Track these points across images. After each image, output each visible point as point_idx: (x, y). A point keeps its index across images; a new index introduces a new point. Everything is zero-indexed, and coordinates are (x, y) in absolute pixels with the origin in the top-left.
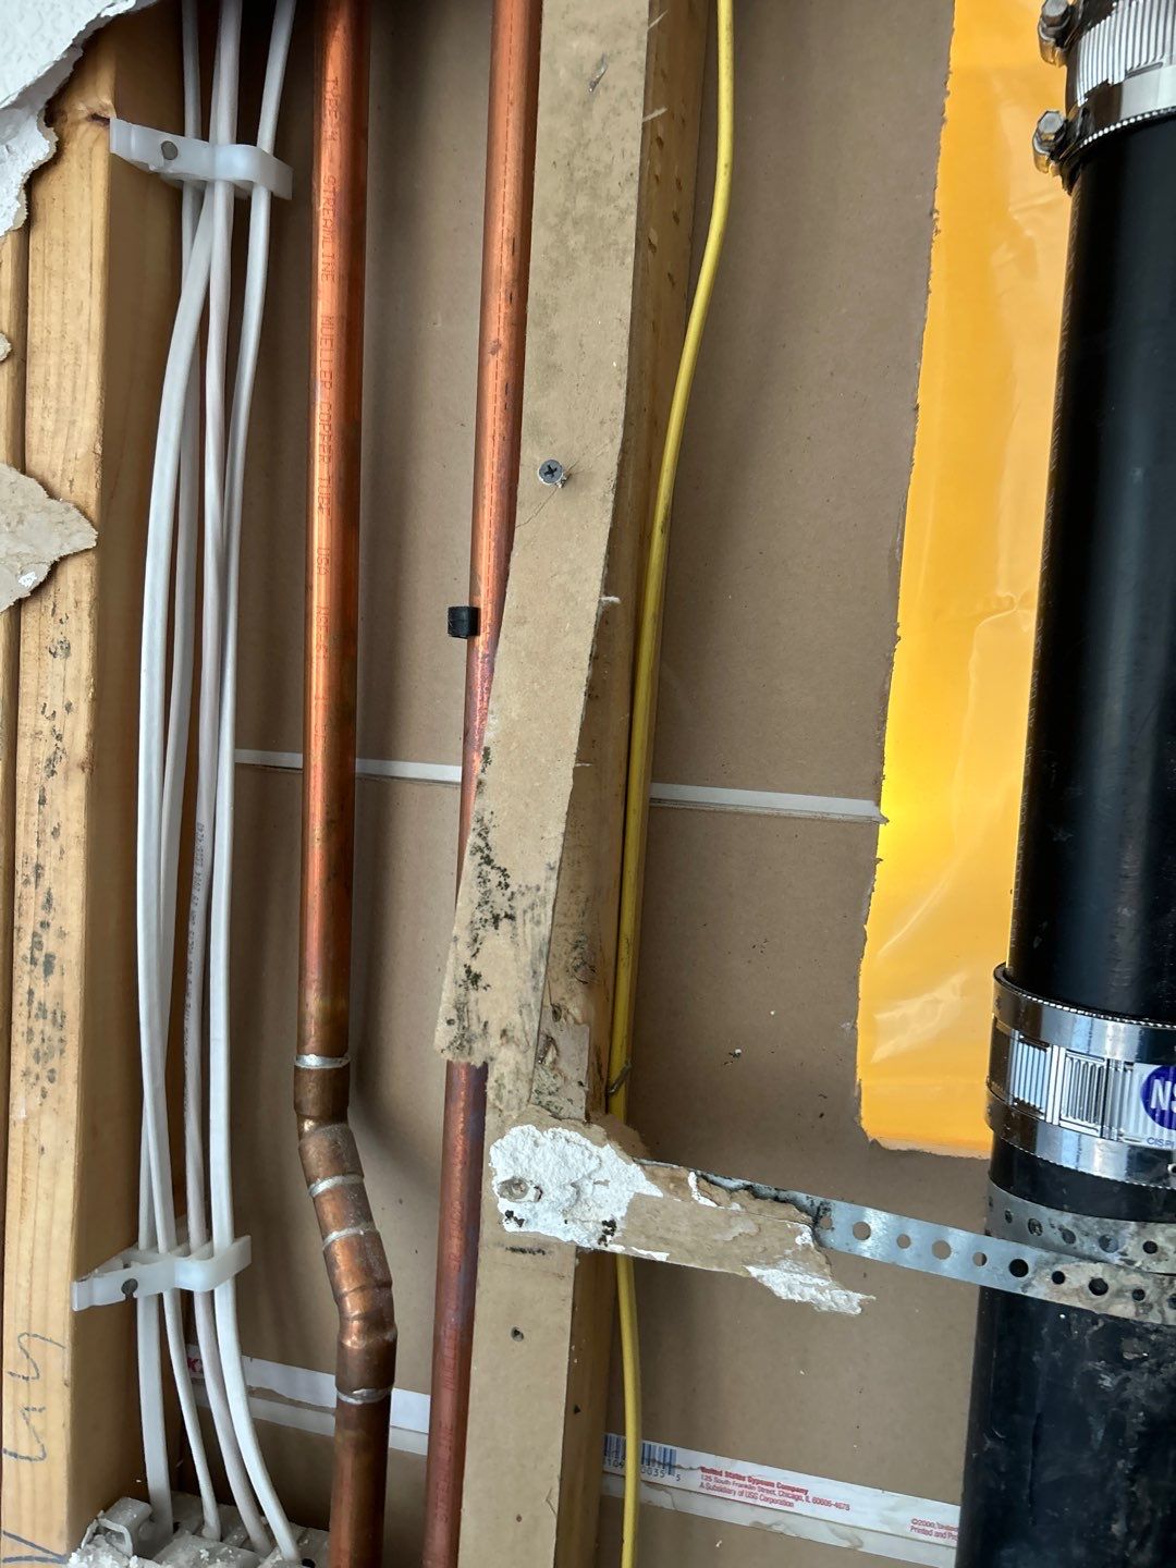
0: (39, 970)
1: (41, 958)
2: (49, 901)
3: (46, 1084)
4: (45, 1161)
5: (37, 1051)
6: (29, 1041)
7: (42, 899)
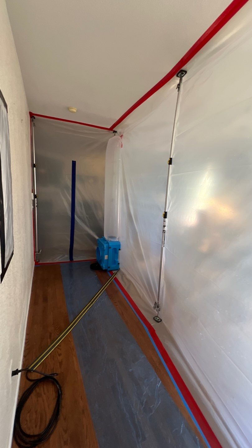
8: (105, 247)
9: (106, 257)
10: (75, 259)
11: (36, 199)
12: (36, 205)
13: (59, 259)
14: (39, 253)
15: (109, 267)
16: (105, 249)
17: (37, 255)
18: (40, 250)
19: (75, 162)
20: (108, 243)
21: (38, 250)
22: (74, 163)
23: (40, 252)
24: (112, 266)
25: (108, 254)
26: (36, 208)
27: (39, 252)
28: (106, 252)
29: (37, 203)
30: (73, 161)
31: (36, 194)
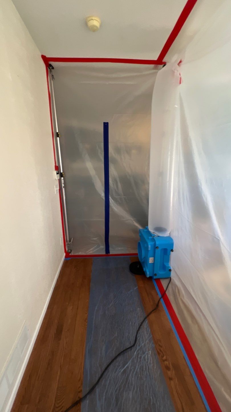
8: (150, 246)
9: (151, 260)
10: (112, 252)
11: (62, 178)
12: (63, 185)
13: (93, 250)
14: (69, 243)
15: (155, 275)
16: (150, 249)
17: (68, 244)
18: (71, 239)
19: (107, 123)
20: (153, 240)
21: (69, 239)
22: (106, 126)
23: (72, 241)
24: (160, 273)
25: (154, 256)
26: (63, 189)
27: (70, 241)
28: (151, 253)
29: (65, 183)
30: (104, 123)
31: (62, 172)
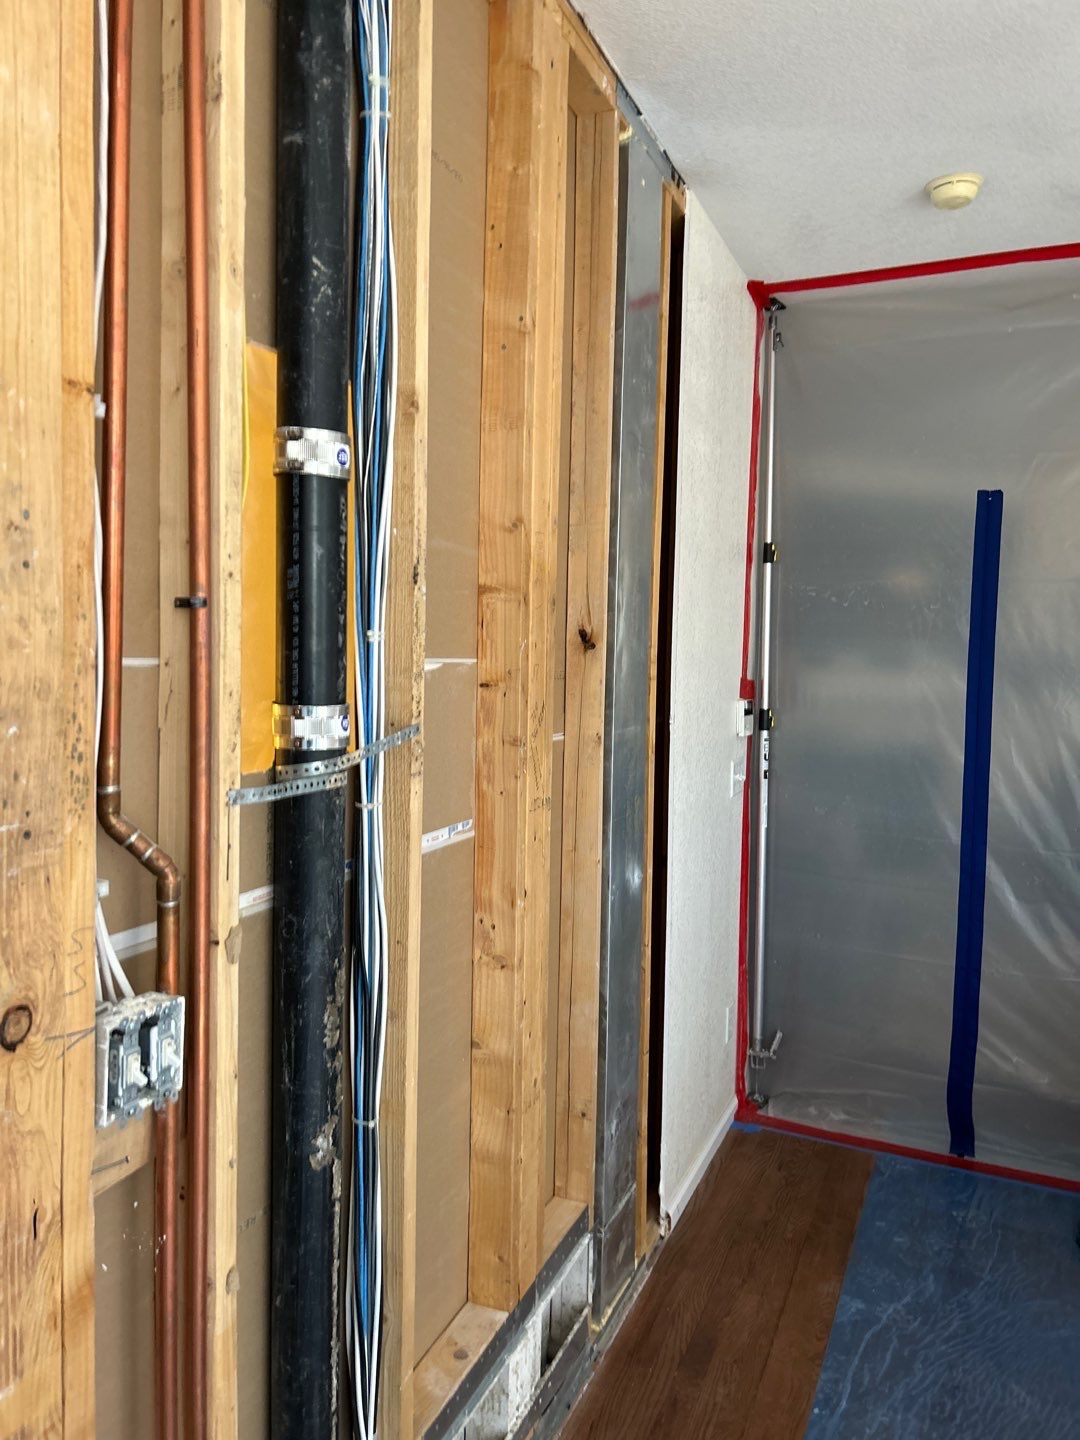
0: (76, 760)
1: (76, 755)
2: (80, 729)
3: (80, 811)
4: (82, 847)
5: (76, 799)
6: (72, 794)
7: (76, 727)
11: (765, 734)
12: (764, 765)
14: (764, 1054)
17: (755, 1059)
18: (774, 1037)
19: (998, 495)
21: (763, 1033)
22: (990, 506)
23: (774, 1046)
30: (983, 495)
31: (765, 707)
